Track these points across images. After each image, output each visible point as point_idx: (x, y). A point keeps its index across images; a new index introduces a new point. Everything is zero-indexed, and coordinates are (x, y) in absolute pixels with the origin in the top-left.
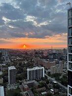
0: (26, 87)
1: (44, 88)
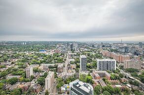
1: (118, 81)
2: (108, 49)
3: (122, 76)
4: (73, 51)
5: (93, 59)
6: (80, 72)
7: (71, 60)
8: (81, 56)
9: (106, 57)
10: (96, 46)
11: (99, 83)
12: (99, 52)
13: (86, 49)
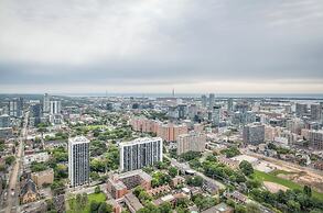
0: (120, 186)
1: (166, 187)
2: (146, 111)
3: (173, 173)
4: (40, 125)
5: (108, 144)
6: (69, 191)
7: (34, 158)
8: (70, 140)
9: (141, 133)
10: (116, 106)
11: (125, 205)
12: (125, 121)
13: (88, 118)
